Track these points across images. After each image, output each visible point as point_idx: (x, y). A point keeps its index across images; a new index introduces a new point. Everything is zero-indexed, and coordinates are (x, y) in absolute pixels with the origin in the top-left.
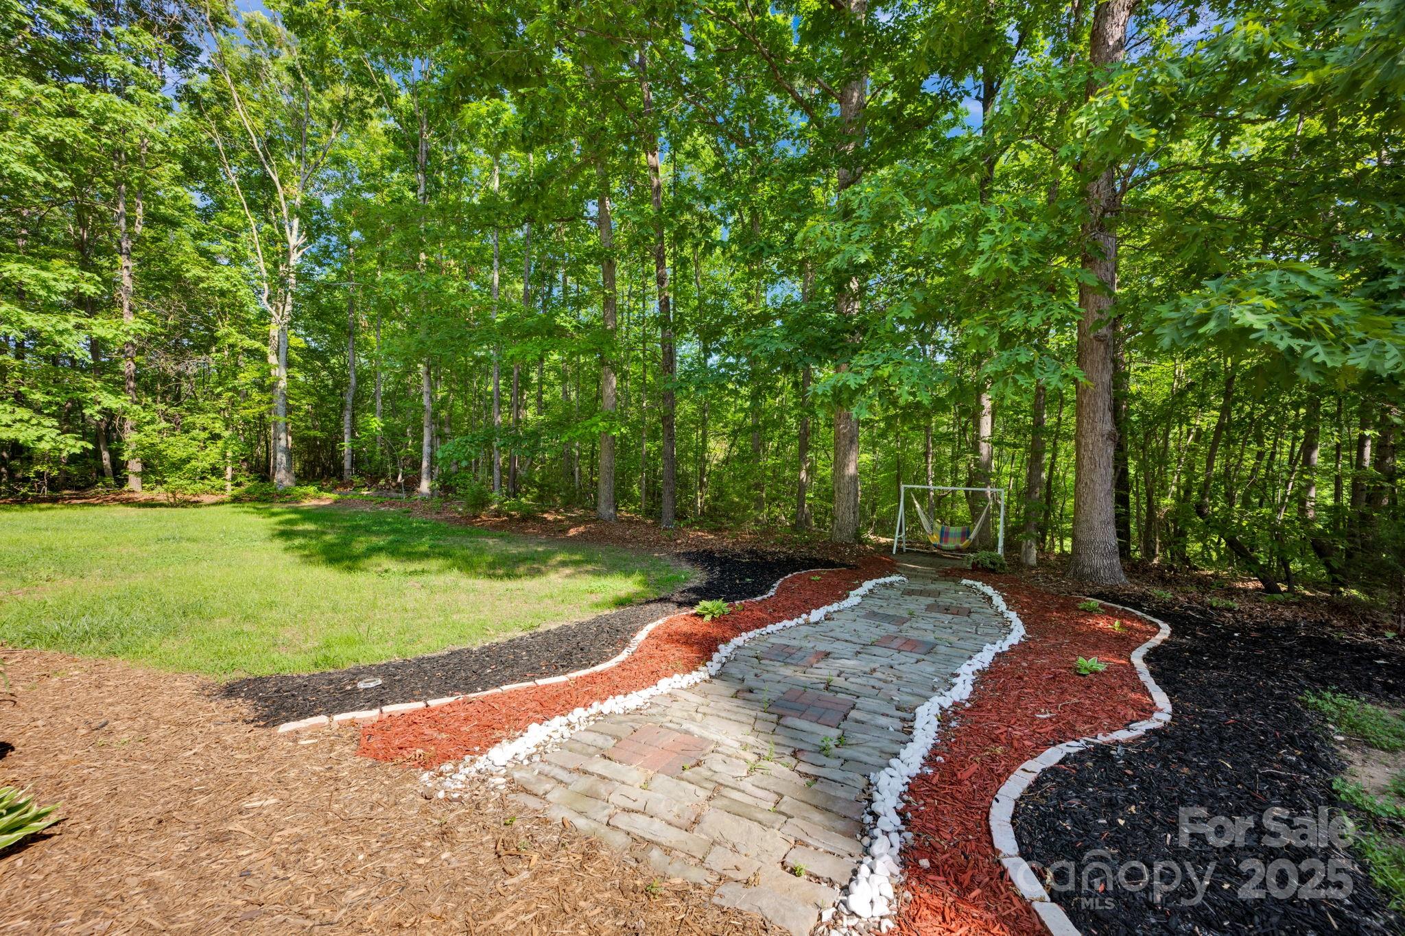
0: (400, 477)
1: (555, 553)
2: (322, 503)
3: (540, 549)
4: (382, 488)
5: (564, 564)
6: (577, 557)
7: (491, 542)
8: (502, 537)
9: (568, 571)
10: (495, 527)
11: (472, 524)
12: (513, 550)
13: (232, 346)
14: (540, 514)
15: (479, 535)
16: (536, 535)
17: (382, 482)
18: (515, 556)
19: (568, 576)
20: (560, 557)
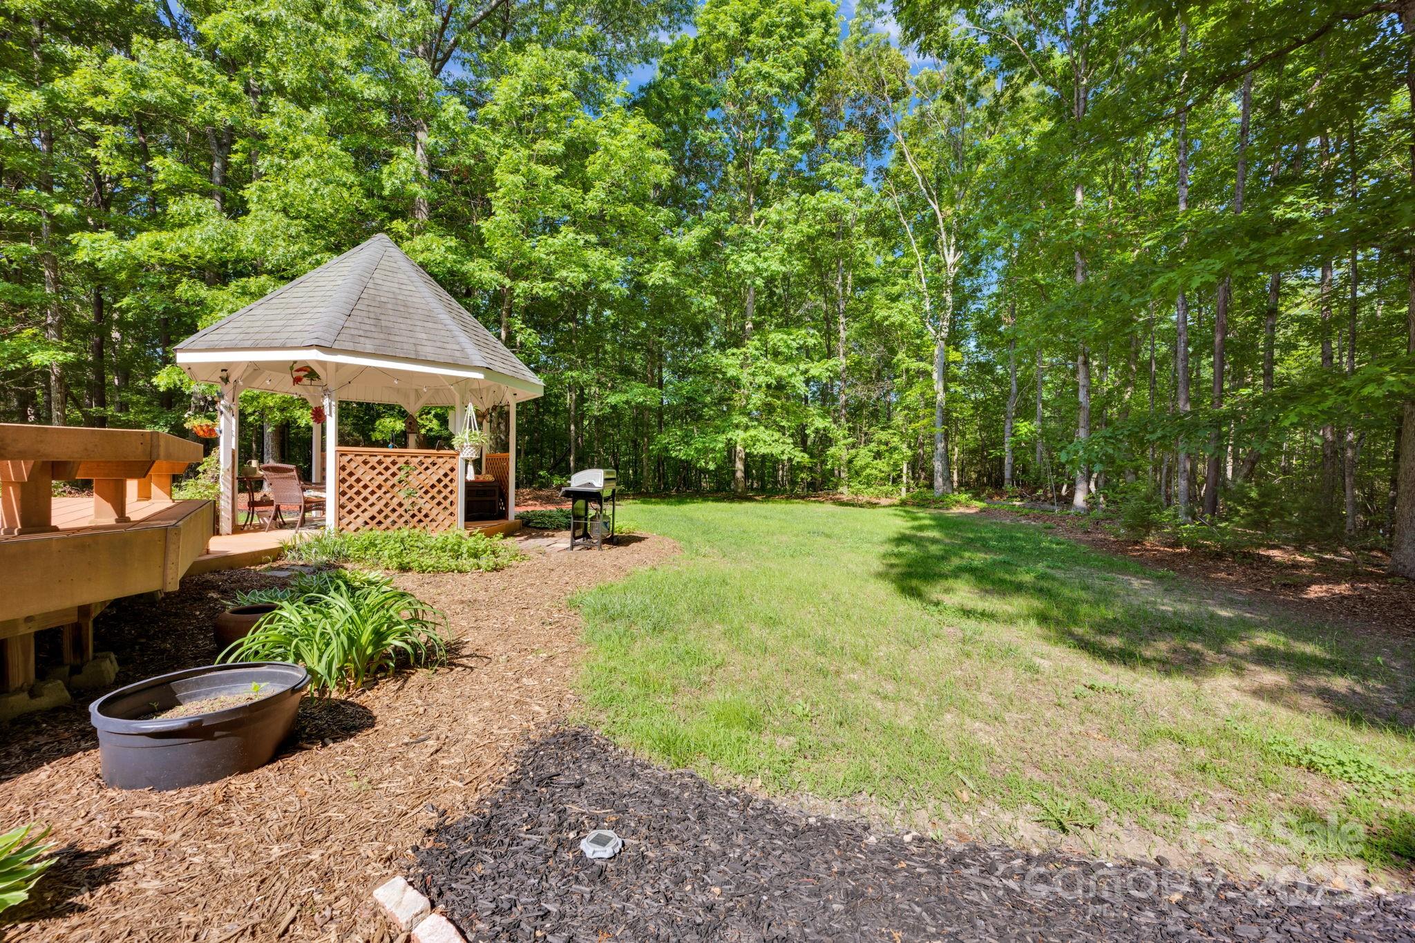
0: (1065, 488)
1: (1249, 626)
2: (968, 511)
3: (1224, 613)
4: (1038, 499)
5: (1265, 657)
6: (1310, 649)
7: (1136, 584)
8: (1161, 579)
9: (1270, 677)
10: (1160, 561)
11: (1125, 552)
12: (1167, 605)
13: (907, 371)
14: (1253, 550)
15: (1124, 570)
16: (1230, 585)
17: (1040, 492)
18: (1163, 617)
19: (1259, 693)
20: (1263, 639)
